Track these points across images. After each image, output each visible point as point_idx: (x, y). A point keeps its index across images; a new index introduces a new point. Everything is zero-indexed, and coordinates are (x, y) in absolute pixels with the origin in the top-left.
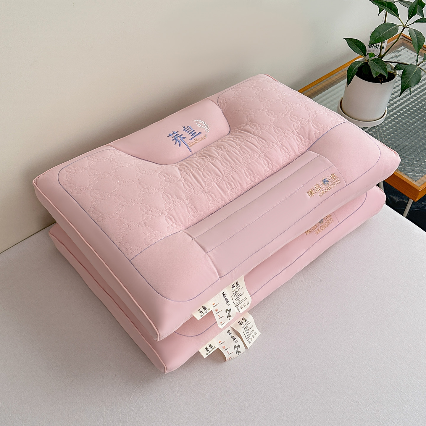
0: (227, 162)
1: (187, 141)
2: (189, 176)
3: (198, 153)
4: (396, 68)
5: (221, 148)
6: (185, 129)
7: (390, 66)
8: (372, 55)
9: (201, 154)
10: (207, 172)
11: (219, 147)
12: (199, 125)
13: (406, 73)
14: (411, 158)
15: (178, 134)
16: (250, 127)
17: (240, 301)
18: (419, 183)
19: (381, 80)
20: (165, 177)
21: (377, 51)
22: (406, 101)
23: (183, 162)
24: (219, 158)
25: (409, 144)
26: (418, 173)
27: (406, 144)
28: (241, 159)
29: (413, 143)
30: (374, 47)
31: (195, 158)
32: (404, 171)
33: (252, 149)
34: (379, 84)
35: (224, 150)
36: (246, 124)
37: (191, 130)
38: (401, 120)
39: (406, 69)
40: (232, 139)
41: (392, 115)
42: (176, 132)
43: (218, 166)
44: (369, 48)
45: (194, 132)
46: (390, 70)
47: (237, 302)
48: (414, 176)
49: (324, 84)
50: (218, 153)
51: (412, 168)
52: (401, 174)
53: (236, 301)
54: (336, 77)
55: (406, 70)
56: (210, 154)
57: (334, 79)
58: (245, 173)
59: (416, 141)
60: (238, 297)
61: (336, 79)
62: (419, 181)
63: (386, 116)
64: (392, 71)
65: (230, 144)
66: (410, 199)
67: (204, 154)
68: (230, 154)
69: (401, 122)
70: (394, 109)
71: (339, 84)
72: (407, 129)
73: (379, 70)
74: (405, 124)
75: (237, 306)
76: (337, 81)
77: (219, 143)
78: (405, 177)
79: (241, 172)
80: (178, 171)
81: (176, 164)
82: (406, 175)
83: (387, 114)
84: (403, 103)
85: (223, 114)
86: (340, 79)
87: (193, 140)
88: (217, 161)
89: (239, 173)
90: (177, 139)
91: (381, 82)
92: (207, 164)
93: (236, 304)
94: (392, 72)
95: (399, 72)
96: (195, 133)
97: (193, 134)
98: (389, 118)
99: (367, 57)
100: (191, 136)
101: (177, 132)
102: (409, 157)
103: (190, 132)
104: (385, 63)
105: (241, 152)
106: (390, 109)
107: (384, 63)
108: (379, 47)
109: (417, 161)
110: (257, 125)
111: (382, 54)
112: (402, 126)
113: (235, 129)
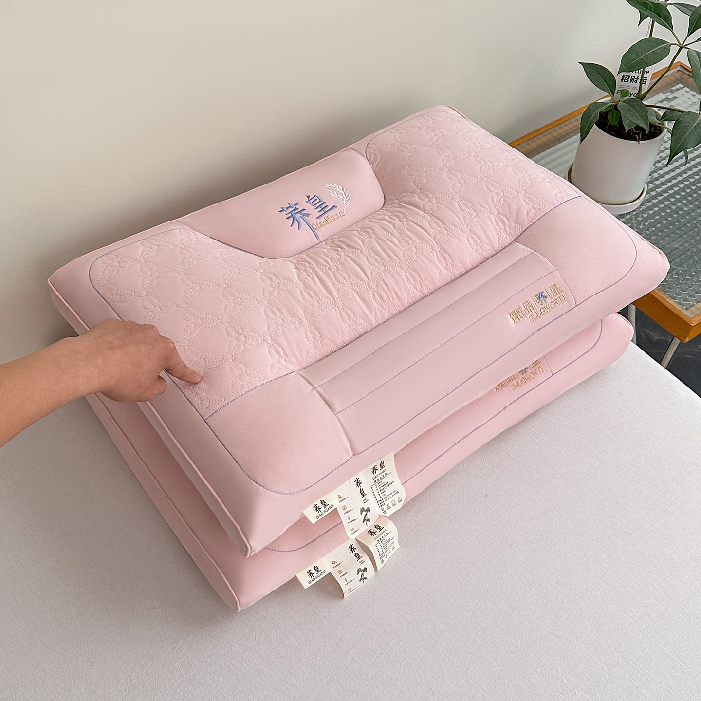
0: (377, 257)
1: (312, 220)
2: (313, 278)
3: (329, 241)
4: (665, 118)
5: (368, 233)
6: (309, 201)
7: (654, 113)
8: (625, 93)
9: (334, 242)
10: (342, 273)
11: (364, 230)
12: (332, 194)
13: (681, 125)
14: (681, 270)
15: (298, 209)
16: (419, 198)
17: (385, 496)
18: (692, 313)
19: (639, 136)
20: (270, 279)
21: (634, 88)
22: (680, 175)
23: (304, 256)
24: (365, 250)
25: (681, 246)
26: (692, 295)
27: (675, 246)
28: (400, 253)
29: (687, 245)
30: (629, 81)
31: (325, 249)
32: (669, 292)
33: (420, 237)
34: (634, 142)
35: (373, 236)
36: (413, 192)
37: (320, 201)
38: (670, 205)
39: (681, 119)
40: (387, 218)
41: (655, 197)
42: (295, 205)
43: (362, 264)
44: (622, 81)
45: (324, 206)
46: (654, 119)
47: (381, 497)
48: (686, 300)
49: (543, 139)
50: (363, 241)
51: (683, 287)
52: (665, 297)
53: (379, 495)
54: (566, 128)
55: (681, 121)
56: (350, 243)
57: (561, 131)
58: (407, 277)
59: (692, 241)
60: (382, 488)
61: (566, 133)
62: (693, 309)
63: (645, 197)
64: (657, 122)
65: (384, 227)
66: (675, 338)
67: (340, 243)
68: (382, 244)
69: (670, 208)
70: (659, 187)
71: (569, 140)
72: (678, 221)
73: (634, 118)
74: (676, 213)
75: (382, 504)
76: (566, 134)
77: (365, 224)
78: (671, 301)
79: (400, 275)
80: (294, 270)
81: (291, 259)
82: (673, 298)
83: (646, 195)
84: (674, 178)
85: (375, 173)
86: (571, 132)
87: (322, 219)
88: (361, 255)
89: (397, 276)
90: (295, 216)
91: (639, 141)
92: (343, 260)
93: (379, 499)
94: (657, 124)
95: (669, 125)
96: (326, 206)
97: (323, 208)
98: (648, 201)
99: (617, 96)
100: (319, 212)
101: (297, 204)
102: (679, 269)
103: (317, 205)
104: (646, 108)
105: (402, 241)
106: (651, 186)
107: (644, 108)
108: (639, 81)
109: (691, 275)
110: (431, 196)
111: (643, 92)
112: (671, 216)
113: (392, 200)
